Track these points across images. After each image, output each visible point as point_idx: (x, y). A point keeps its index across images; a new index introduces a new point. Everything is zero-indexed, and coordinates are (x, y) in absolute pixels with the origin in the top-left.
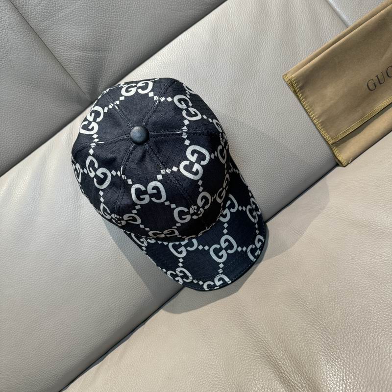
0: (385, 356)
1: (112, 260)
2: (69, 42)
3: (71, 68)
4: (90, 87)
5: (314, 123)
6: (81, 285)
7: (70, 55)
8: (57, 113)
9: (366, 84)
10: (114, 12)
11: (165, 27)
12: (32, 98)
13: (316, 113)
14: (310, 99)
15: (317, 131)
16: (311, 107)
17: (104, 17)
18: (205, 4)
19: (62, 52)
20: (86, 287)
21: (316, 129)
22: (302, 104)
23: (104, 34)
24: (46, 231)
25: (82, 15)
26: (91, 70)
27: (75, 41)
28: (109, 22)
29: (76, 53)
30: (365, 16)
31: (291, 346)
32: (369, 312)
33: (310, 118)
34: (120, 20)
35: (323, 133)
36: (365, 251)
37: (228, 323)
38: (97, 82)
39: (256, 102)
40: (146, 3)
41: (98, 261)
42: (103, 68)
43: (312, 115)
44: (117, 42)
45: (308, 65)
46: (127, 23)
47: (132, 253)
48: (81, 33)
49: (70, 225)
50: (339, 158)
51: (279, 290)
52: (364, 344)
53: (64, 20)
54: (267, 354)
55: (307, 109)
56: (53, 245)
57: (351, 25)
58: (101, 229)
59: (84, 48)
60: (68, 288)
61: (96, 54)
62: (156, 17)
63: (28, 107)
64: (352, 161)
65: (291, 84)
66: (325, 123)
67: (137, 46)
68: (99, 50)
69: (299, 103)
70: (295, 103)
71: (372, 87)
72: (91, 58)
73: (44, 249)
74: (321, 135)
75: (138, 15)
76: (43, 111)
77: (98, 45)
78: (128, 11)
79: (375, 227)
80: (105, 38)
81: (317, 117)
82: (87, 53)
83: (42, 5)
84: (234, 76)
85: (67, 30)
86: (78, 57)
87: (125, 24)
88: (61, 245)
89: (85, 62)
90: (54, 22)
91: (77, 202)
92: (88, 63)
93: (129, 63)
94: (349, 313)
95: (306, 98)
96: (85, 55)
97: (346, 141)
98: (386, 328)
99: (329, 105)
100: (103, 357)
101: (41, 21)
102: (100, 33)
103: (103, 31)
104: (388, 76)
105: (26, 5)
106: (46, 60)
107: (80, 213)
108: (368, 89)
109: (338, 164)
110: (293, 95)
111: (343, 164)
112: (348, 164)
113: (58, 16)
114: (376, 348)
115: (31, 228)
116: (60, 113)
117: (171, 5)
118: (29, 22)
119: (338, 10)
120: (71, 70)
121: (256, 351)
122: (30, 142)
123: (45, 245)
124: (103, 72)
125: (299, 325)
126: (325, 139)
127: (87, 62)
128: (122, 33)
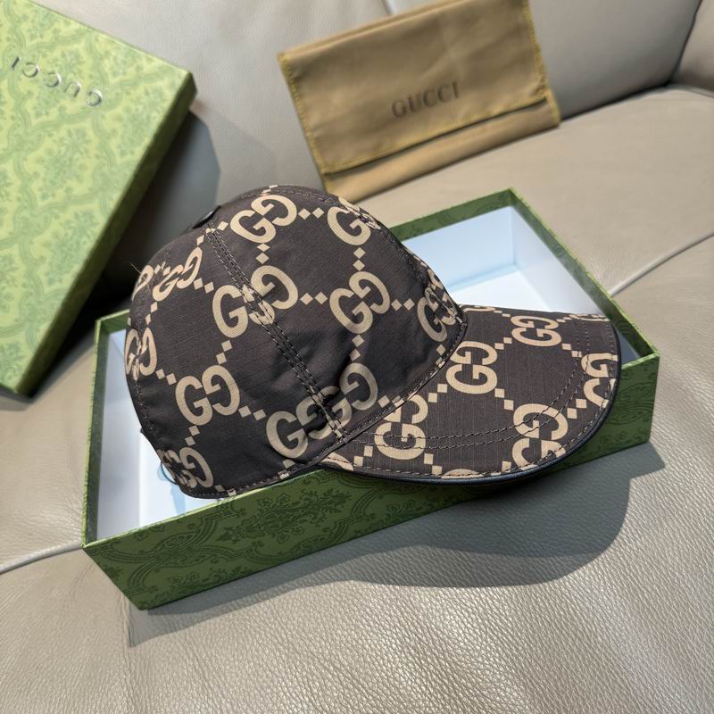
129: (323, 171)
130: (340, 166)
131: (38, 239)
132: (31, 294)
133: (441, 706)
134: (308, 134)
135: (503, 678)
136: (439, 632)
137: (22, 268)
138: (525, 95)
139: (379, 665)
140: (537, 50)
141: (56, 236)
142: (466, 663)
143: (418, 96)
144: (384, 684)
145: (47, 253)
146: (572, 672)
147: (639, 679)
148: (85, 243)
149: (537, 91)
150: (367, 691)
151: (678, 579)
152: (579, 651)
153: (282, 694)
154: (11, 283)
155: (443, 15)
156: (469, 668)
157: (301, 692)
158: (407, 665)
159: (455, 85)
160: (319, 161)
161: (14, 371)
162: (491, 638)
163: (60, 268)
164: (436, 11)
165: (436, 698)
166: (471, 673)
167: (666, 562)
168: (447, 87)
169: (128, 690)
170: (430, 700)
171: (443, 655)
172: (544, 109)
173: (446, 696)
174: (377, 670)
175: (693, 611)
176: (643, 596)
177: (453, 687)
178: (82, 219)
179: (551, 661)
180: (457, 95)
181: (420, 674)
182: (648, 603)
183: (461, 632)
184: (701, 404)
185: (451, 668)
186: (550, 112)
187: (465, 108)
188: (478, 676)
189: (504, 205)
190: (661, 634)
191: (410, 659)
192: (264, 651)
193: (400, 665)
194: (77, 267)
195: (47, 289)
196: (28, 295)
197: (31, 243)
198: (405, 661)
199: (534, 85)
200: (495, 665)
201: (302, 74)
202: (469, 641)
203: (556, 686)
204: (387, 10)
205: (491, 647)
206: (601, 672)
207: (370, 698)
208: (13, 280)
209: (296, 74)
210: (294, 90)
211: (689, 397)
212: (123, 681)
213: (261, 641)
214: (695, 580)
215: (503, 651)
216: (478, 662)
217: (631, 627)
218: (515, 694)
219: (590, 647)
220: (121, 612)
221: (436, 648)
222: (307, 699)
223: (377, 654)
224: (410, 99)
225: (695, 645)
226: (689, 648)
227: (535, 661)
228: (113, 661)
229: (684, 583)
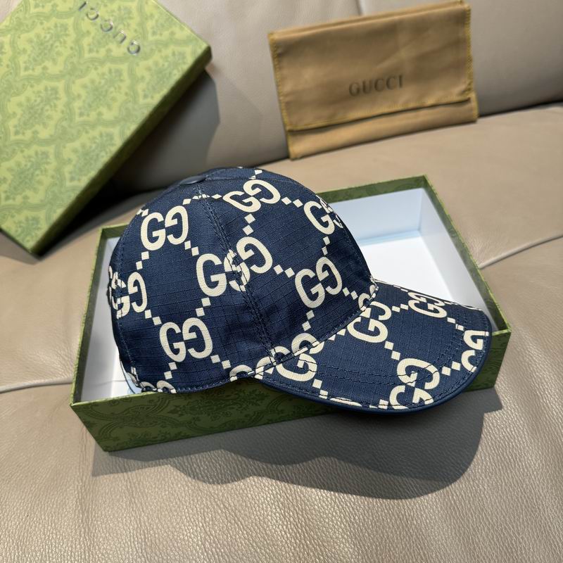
129: (288, 128)
130: (300, 127)
131: (70, 146)
132: (56, 184)
133: (292, 548)
134: (281, 98)
135: (340, 536)
136: (302, 496)
137: (53, 163)
138: (454, 94)
139: (256, 510)
140: (470, 60)
141: (83, 146)
142: (316, 521)
143: (370, 82)
144: (256, 525)
145: (74, 157)
146: (390, 541)
147: (436, 555)
148: (103, 157)
149: (464, 92)
150: (243, 528)
151: (480, 490)
152: (398, 528)
153: (184, 517)
154: (44, 173)
155: (401, 22)
156: (318, 525)
157: (198, 519)
158: (275, 514)
159: (400, 77)
160: (286, 120)
161: (32, 237)
162: (338, 507)
163: (81, 170)
164: (396, 18)
165: (291, 542)
166: (319, 529)
167: (475, 476)
168: (394, 77)
169: (78, 493)
170: (286, 542)
171: (302, 512)
172: (467, 106)
173: (297, 541)
174: (253, 514)
175: (485, 515)
176: (453, 497)
177: (304, 536)
178: (105, 139)
179: (377, 531)
180: (401, 85)
181: (283, 522)
182: (455, 503)
183: (317, 498)
184: (528, 363)
185: (305, 523)
186: (471, 109)
187: (405, 96)
188: (323, 531)
189: (418, 186)
190: (459, 527)
191: (278, 510)
192: (177, 485)
193: (270, 514)
194: (93, 173)
195: (68, 184)
196: (54, 184)
197: (64, 147)
198: (274, 511)
199: (463, 87)
200: (336, 527)
201: (285, 51)
202: (322, 506)
203: (376, 549)
204: (359, 11)
205: (336, 513)
206: (410, 546)
207: (245, 532)
208: (46, 170)
209: (279, 51)
210: (276, 63)
211: (520, 357)
212: (76, 487)
213: (176, 477)
214: (493, 493)
215: (345, 518)
216: (325, 522)
217: (439, 517)
218: (346, 549)
219: (407, 526)
220: (83, 438)
221: (297, 506)
222: (201, 525)
223: (255, 503)
224: (364, 83)
225: (481, 539)
226: (477, 541)
227: (365, 529)
228: (71, 471)
229: (484, 493)
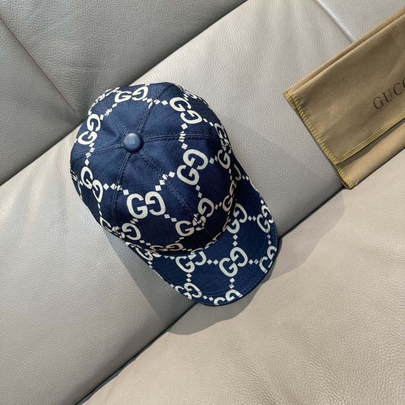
0: (393, 398)
1: (99, 289)
2: (59, 58)
3: (60, 85)
4: (80, 105)
5: (317, 143)
6: (65, 316)
7: (59, 70)
8: (45, 131)
9: (373, 101)
10: (106, 26)
11: (160, 42)
12: (19, 115)
13: (319, 132)
14: (313, 118)
15: (320, 151)
16: (314, 126)
17: (95, 31)
18: (202, 19)
19: (51, 68)
20: (71, 318)
21: (319, 149)
22: (304, 123)
23: (96, 50)
24: (30, 256)
25: (73, 29)
26: (82, 87)
27: (65, 57)
28: (101, 37)
29: (66, 69)
30: (370, 32)
31: (291, 385)
32: (377, 347)
33: (313, 137)
34: (112, 35)
35: (327, 153)
36: (372, 279)
37: (223, 359)
38: (88, 99)
39: (255, 120)
40: (140, 17)
41: (84, 290)
42: (95, 84)
43: (314, 134)
44: (109, 58)
45: (310, 82)
46: (120, 38)
47: (121, 282)
48: (72, 49)
49: (54, 250)
50: (344, 180)
51: (279, 322)
52: (371, 383)
53: (53, 34)
54: (265, 394)
55: (309, 127)
56: (36, 272)
57: (355, 40)
58: (88, 255)
59: (74, 64)
60: (52, 319)
61: (87, 70)
62: (150, 32)
63: (14, 125)
64: (358, 183)
65: (292, 102)
66: (329, 142)
67: (130, 62)
68: (91, 66)
69: (301, 122)
70: (297, 122)
71: (378, 105)
72: (81, 74)
73: (27, 276)
74: (325, 155)
75: (132, 30)
76: (30, 129)
77: (88, 60)
78: (121, 25)
79: (383, 253)
80: (96, 53)
81: (320, 136)
82: (77, 69)
83: (30, 19)
84: (232, 94)
85: (56, 45)
86: (67, 73)
87: (117, 39)
88: (46, 272)
89: (75, 78)
90: (43, 36)
91: (63, 226)
92: (78, 80)
93: (122, 79)
94: (354, 348)
95: (308, 116)
96: (76, 71)
97: (352, 162)
98: (395, 366)
99: (333, 123)
100: (89, 396)
101: (30, 35)
102: (91, 49)
103: (94, 46)
104: (396, 94)
105: (14, 19)
106: (34, 76)
107: (66, 237)
108: (374, 107)
109: (344, 186)
110: (295, 113)
111: (349, 186)
112: (355, 186)
113: (47, 31)
114: (384, 388)
115: (13, 254)
116: (48, 132)
117: (166, 20)
118: (17, 37)
119: (341, 25)
120: (60, 86)
121: (252, 391)
122: (15, 162)
123: (28, 272)
124: (95, 89)
125: (300, 362)
126: (329, 159)
127: (77, 78)
128: (114, 48)
